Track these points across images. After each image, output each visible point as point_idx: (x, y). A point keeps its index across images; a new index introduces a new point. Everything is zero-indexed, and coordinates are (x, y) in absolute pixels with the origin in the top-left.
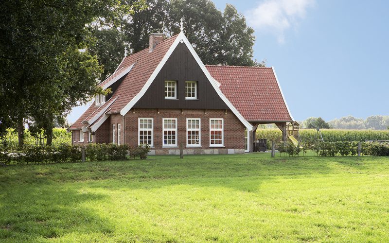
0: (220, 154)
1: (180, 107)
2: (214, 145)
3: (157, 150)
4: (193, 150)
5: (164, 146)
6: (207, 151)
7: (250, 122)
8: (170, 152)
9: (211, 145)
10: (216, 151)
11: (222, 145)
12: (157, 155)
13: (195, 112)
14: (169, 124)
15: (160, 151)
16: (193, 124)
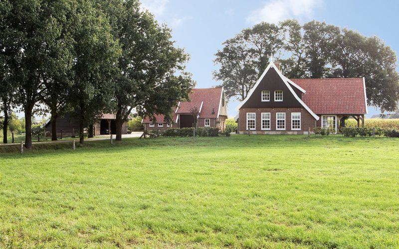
0: (298, 134)
1: (272, 106)
2: (295, 129)
3: (258, 132)
4: (280, 132)
5: (262, 129)
6: (290, 133)
7: (317, 115)
8: (266, 133)
9: (292, 129)
10: (296, 133)
11: (300, 129)
12: (258, 134)
13: (282, 109)
14: (265, 116)
15: (260, 132)
16: (281, 116)
